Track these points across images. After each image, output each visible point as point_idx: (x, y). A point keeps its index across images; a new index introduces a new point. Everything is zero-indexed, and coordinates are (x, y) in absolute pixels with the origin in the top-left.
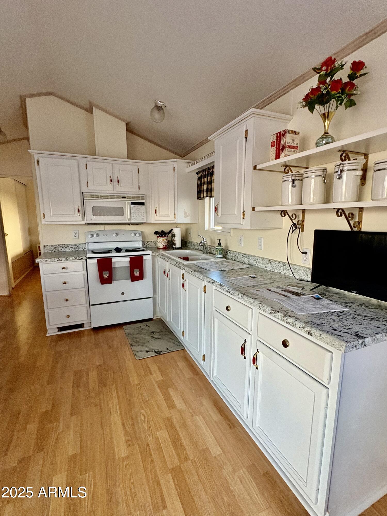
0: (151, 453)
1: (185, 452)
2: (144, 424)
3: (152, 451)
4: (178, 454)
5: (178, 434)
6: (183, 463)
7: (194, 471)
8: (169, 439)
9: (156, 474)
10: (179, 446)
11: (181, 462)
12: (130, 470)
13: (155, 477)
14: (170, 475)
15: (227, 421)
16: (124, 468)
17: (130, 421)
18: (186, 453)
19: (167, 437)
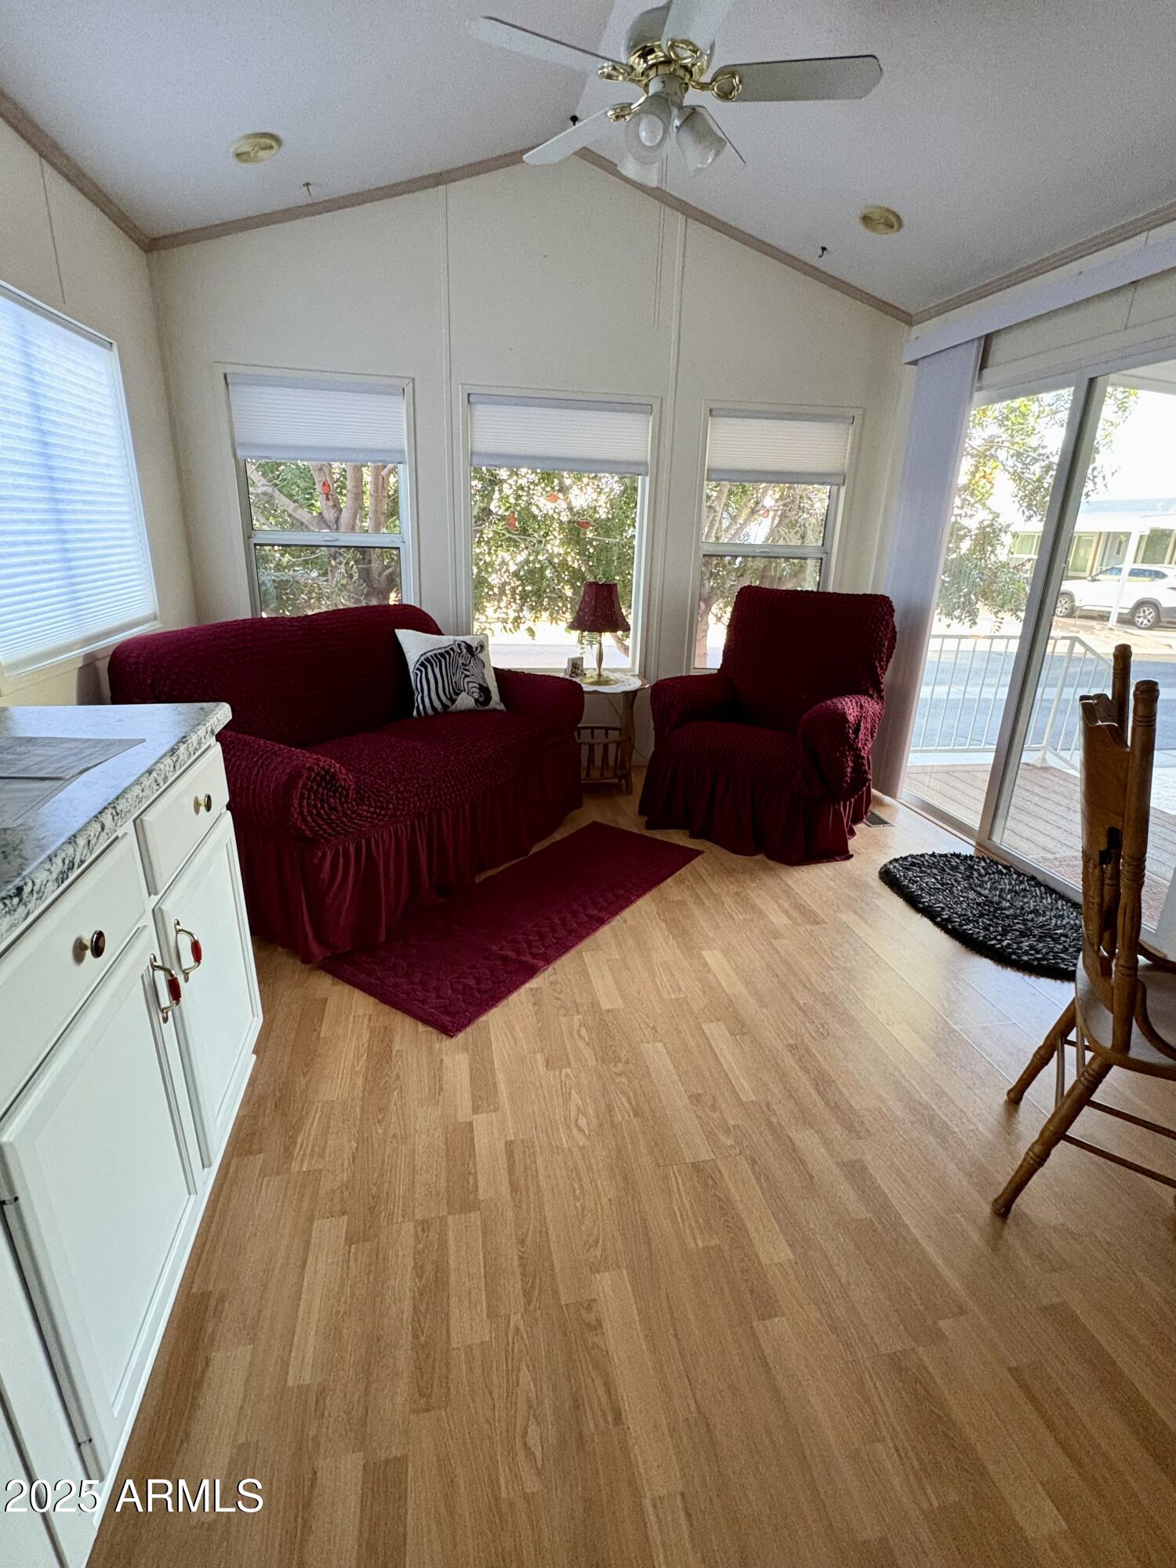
0: (523, 1266)
1: (421, 1246)
2: (533, 1396)
3: (518, 1271)
4: (443, 1244)
5: (416, 1311)
6: (438, 1217)
7: (420, 1191)
8: (453, 1300)
9: (517, 1206)
10: (429, 1267)
11: (443, 1219)
12: (583, 1228)
13: (520, 1201)
14: (482, 1196)
15: (210, 1330)
16: (601, 1238)
17: (592, 1426)
18: (417, 1240)
19: (455, 1311)
